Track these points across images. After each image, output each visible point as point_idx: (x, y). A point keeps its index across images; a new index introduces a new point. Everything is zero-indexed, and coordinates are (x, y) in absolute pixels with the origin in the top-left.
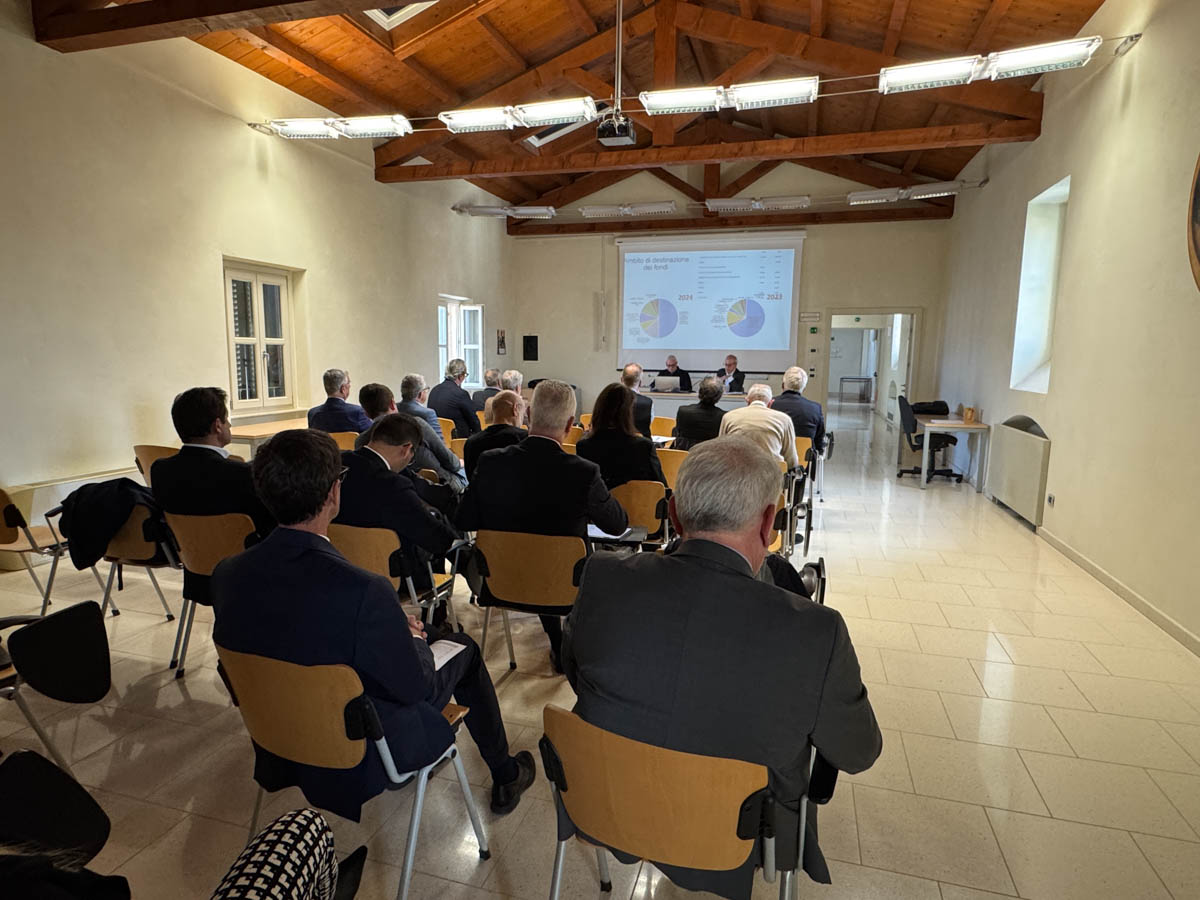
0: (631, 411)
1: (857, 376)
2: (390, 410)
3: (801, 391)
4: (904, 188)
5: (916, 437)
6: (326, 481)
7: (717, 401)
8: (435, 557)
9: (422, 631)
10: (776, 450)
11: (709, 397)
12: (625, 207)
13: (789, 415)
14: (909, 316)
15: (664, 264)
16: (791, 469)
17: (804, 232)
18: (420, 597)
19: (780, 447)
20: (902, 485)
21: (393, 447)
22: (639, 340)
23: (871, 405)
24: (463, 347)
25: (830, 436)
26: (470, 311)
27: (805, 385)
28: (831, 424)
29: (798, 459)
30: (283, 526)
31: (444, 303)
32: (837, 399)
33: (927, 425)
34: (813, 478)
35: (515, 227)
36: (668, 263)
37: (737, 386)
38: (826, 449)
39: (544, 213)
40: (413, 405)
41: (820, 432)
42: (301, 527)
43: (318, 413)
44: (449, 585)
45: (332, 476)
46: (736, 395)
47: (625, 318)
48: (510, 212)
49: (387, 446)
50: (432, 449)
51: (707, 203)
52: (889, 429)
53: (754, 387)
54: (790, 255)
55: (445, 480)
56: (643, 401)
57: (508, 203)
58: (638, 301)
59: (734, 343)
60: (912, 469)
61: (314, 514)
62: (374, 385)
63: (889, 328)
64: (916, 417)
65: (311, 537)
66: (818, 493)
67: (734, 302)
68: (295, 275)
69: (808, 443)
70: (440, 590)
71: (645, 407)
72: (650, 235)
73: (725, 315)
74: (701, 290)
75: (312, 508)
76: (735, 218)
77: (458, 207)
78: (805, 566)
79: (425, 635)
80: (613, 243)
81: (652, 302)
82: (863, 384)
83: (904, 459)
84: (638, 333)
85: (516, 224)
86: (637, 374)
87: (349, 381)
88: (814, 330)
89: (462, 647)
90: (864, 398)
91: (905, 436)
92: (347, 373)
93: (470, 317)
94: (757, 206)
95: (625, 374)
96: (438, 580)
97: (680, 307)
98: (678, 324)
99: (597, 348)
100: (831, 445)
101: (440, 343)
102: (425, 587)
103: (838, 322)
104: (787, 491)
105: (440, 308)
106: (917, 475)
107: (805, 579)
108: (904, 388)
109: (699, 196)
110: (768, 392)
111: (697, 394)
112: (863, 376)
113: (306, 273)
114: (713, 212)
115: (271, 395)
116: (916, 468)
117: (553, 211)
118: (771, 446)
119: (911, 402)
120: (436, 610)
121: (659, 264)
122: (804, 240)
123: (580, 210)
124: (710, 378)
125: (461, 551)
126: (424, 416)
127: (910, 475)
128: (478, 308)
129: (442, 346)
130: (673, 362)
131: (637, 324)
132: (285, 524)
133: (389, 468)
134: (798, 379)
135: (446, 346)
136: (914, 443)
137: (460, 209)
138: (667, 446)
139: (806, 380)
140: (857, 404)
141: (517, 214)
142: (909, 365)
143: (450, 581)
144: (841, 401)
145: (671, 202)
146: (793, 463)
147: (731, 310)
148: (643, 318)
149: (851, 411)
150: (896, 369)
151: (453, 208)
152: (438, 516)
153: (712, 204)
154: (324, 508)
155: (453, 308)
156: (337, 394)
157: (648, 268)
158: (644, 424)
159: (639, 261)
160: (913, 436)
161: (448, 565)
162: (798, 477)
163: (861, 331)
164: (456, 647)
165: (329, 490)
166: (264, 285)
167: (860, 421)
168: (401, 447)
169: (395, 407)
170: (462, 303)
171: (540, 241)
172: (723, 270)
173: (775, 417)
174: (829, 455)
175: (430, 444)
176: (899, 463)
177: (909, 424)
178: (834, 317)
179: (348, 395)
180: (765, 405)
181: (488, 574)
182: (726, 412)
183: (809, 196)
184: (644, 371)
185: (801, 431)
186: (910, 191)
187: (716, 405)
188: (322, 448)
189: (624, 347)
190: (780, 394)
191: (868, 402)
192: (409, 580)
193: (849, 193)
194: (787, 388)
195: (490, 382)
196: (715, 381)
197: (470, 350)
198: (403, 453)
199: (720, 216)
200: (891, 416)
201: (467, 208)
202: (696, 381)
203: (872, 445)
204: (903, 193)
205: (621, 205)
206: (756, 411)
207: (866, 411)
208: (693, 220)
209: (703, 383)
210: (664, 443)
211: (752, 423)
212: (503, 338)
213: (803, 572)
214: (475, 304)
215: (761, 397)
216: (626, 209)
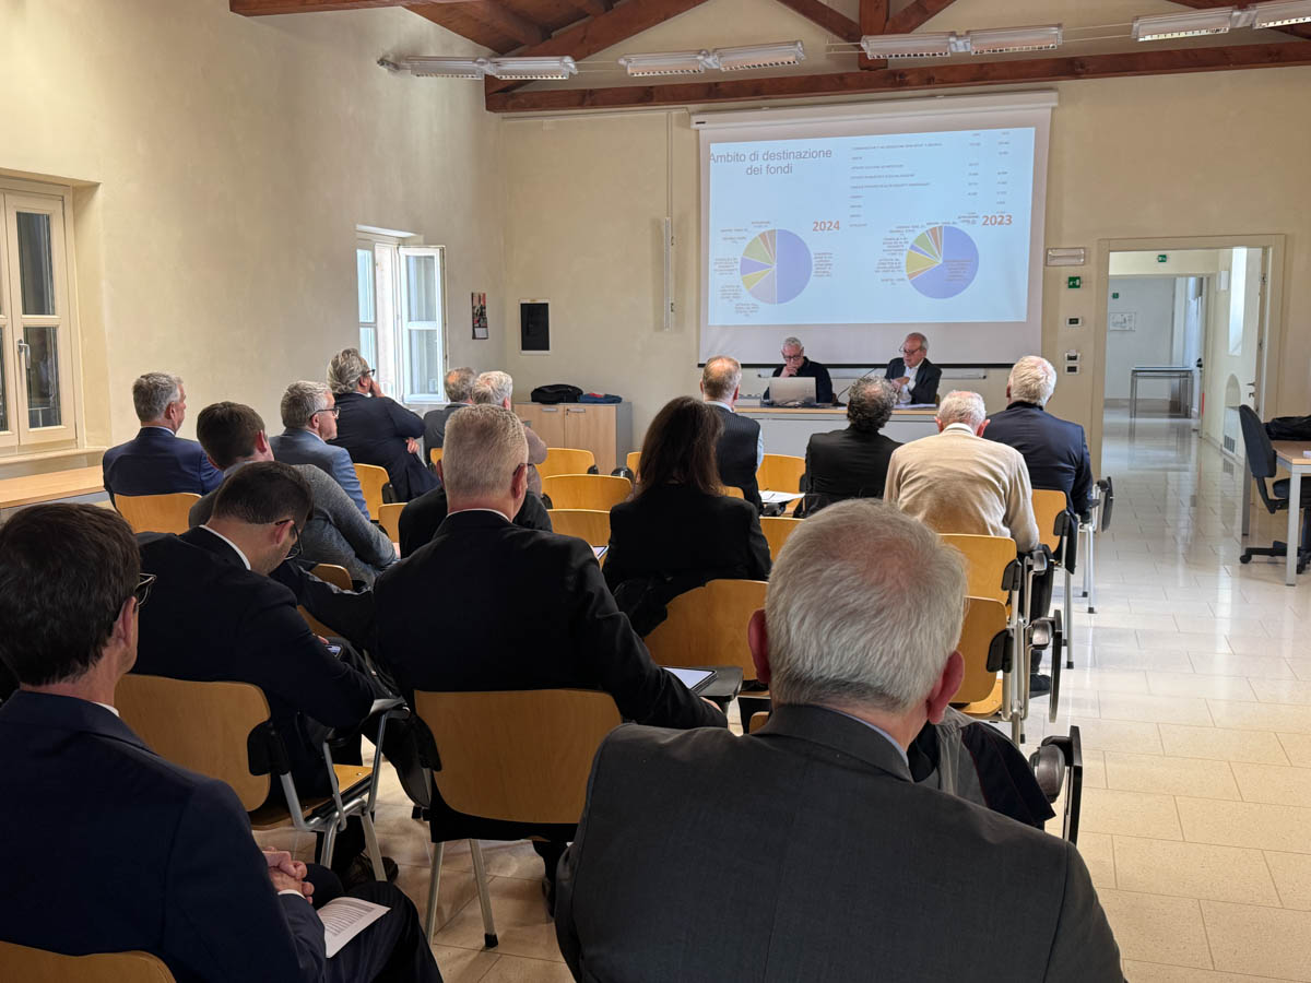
0: (713, 449)
1: (1164, 365)
2: (257, 451)
3: (1043, 402)
4: (1242, 7)
5: (1276, 485)
6: (109, 597)
7: (881, 425)
8: (337, 735)
9: (304, 880)
10: (994, 515)
11: (868, 420)
12: (708, 54)
13: (1018, 448)
14: (1259, 251)
15: (783, 163)
16: (1023, 553)
17: (1054, 95)
18: (309, 812)
19: (1002, 511)
20: (1249, 577)
21: (257, 528)
22: (739, 309)
23: (1193, 422)
24: (407, 326)
25: (1106, 486)
26: (418, 258)
27: (1050, 391)
28: (1112, 460)
29: (1039, 532)
30: (25, 687)
31: (369, 245)
32: (1127, 411)
33: (1295, 461)
34: (1070, 567)
35: (502, 96)
36: (792, 161)
37: (926, 392)
38: (1096, 513)
39: (555, 69)
40: (302, 440)
41: (1082, 480)
42: (61, 688)
43: (121, 458)
44: (369, 784)
45: (121, 590)
46: (921, 410)
47: (712, 267)
48: (489, 69)
49: (245, 526)
50: (338, 526)
51: (863, 45)
52: (1228, 468)
53: (951, 398)
54: (1023, 142)
55: (363, 583)
56: (743, 427)
57: (487, 50)
58: (734, 234)
59: (923, 312)
60: (1270, 546)
61: (85, 663)
62: (225, 405)
63: (1224, 274)
64: (1275, 445)
65: (83, 709)
66: (1085, 595)
67: (919, 232)
68: (78, 194)
69: (1058, 500)
70: (348, 796)
71: (744, 440)
72: (758, 108)
73: (903, 259)
74: (855, 211)
75: (80, 651)
76: (921, 71)
77: (390, 59)
78: (1044, 743)
79: (310, 887)
80: (688, 126)
81: (762, 236)
82: (1176, 382)
83: (1255, 526)
84: (737, 296)
85: (502, 91)
86: (730, 375)
87: (183, 397)
88: (1074, 282)
89: (380, 911)
90: (1178, 408)
91: (1254, 483)
92: (180, 381)
93: (418, 269)
94: (960, 47)
95: (707, 373)
96: (345, 776)
97: (815, 244)
98: (812, 279)
99: (660, 326)
100: (1108, 503)
101: (361, 320)
102: (318, 793)
103: (1121, 264)
104: (1016, 594)
105: (360, 253)
106: (1279, 559)
107: (1039, 770)
108: (1252, 389)
109: (849, 31)
110: (978, 407)
111: (844, 410)
112: (1177, 365)
113: (100, 194)
114: (878, 60)
115: (33, 423)
116: (1276, 543)
117: (572, 66)
118: (986, 509)
119: (1263, 418)
120: (340, 837)
121: (774, 163)
122: (1053, 109)
123: (622, 62)
124: (869, 380)
125: (389, 721)
126: (325, 463)
127: (1266, 558)
128: (434, 252)
129: (367, 325)
130: (795, 350)
131: (736, 278)
132: (33, 684)
133: (249, 568)
134: (1038, 379)
135: (374, 325)
136: (1271, 496)
137: (394, 63)
138: (790, 509)
139: (1052, 380)
140: (1166, 421)
141: (506, 73)
142: (1260, 345)
143: (368, 779)
144: (1134, 414)
145: (795, 43)
146: (1028, 541)
147: (912, 247)
148: (747, 267)
149: (1150, 434)
150: (1238, 353)
151: (382, 62)
152: (346, 656)
153: (875, 46)
154: (105, 652)
155: (385, 254)
156: (160, 421)
157: (753, 171)
158: (742, 467)
159: (737, 157)
160: (1269, 482)
161: (368, 748)
162: (1039, 567)
163: (1171, 281)
164: (369, 910)
165: (116, 618)
166: (18, 214)
167: (1172, 454)
168: (272, 525)
169: (267, 445)
170: (403, 242)
171: (549, 123)
172: (897, 171)
173: (993, 453)
174: (1105, 521)
175: (335, 515)
176: (1245, 535)
177: (1262, 462)
178: (1113, 255)
179: (180, 422)
180: (970, 430)
181: (437, 766)
182: (900, 444)
183: (1059, 26)
184: (744, 366)
185: (1042, 476)
186: (1254, 12)
187: (881, 432)
188: (101, 538)
189: (710, 323)
190: (1004, 408)
191: (1187, 415)
192: (288, 780)
193: (1137, 18)
194: (1016, 397)
195: (457, 395)
196: (878, 386)
197: (420, 332)
198: (275, 537)
199: (890, 67)
200: (1229, 443)
201: (407, 60)
202: (841, 384)
203: (1195, 501)
204: (1241, 18)
205: (699, 53)
206: (955, 441)
207: (1183, 434)
208: (841, 77)
209: (855, 389)
210: (783, 505)
211: (946, 466)
212: (483, 308)
213: (1036, 757)
214: (427, 243)
215: (963, 417)
216: (710, 60)
